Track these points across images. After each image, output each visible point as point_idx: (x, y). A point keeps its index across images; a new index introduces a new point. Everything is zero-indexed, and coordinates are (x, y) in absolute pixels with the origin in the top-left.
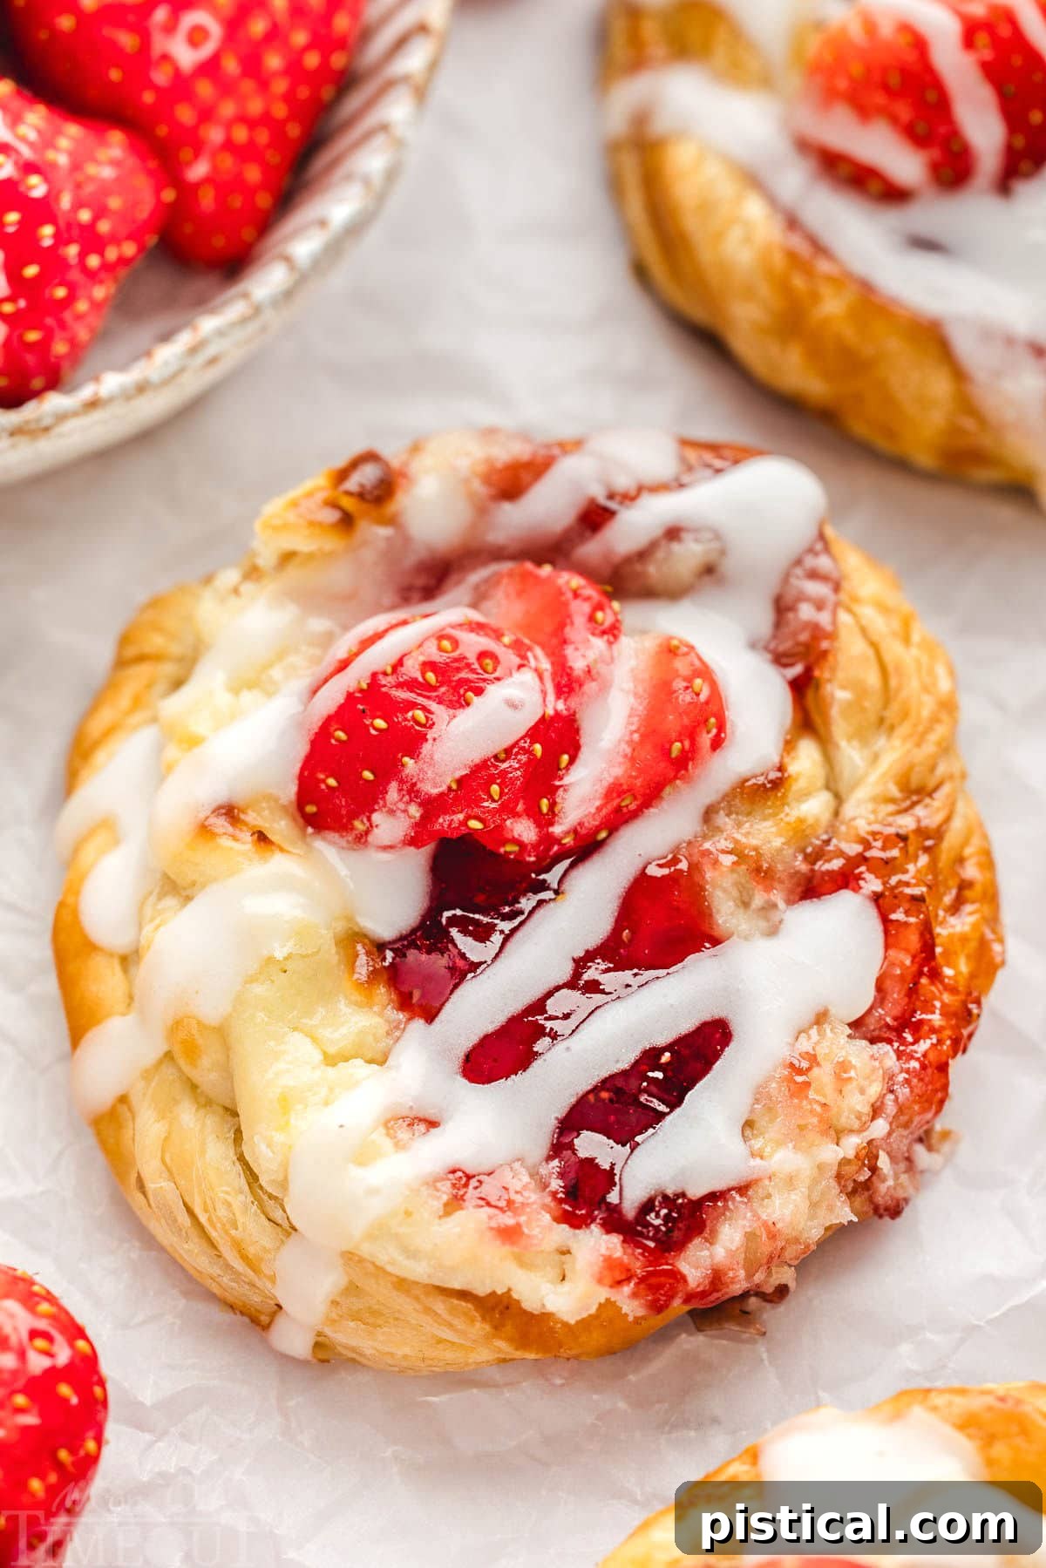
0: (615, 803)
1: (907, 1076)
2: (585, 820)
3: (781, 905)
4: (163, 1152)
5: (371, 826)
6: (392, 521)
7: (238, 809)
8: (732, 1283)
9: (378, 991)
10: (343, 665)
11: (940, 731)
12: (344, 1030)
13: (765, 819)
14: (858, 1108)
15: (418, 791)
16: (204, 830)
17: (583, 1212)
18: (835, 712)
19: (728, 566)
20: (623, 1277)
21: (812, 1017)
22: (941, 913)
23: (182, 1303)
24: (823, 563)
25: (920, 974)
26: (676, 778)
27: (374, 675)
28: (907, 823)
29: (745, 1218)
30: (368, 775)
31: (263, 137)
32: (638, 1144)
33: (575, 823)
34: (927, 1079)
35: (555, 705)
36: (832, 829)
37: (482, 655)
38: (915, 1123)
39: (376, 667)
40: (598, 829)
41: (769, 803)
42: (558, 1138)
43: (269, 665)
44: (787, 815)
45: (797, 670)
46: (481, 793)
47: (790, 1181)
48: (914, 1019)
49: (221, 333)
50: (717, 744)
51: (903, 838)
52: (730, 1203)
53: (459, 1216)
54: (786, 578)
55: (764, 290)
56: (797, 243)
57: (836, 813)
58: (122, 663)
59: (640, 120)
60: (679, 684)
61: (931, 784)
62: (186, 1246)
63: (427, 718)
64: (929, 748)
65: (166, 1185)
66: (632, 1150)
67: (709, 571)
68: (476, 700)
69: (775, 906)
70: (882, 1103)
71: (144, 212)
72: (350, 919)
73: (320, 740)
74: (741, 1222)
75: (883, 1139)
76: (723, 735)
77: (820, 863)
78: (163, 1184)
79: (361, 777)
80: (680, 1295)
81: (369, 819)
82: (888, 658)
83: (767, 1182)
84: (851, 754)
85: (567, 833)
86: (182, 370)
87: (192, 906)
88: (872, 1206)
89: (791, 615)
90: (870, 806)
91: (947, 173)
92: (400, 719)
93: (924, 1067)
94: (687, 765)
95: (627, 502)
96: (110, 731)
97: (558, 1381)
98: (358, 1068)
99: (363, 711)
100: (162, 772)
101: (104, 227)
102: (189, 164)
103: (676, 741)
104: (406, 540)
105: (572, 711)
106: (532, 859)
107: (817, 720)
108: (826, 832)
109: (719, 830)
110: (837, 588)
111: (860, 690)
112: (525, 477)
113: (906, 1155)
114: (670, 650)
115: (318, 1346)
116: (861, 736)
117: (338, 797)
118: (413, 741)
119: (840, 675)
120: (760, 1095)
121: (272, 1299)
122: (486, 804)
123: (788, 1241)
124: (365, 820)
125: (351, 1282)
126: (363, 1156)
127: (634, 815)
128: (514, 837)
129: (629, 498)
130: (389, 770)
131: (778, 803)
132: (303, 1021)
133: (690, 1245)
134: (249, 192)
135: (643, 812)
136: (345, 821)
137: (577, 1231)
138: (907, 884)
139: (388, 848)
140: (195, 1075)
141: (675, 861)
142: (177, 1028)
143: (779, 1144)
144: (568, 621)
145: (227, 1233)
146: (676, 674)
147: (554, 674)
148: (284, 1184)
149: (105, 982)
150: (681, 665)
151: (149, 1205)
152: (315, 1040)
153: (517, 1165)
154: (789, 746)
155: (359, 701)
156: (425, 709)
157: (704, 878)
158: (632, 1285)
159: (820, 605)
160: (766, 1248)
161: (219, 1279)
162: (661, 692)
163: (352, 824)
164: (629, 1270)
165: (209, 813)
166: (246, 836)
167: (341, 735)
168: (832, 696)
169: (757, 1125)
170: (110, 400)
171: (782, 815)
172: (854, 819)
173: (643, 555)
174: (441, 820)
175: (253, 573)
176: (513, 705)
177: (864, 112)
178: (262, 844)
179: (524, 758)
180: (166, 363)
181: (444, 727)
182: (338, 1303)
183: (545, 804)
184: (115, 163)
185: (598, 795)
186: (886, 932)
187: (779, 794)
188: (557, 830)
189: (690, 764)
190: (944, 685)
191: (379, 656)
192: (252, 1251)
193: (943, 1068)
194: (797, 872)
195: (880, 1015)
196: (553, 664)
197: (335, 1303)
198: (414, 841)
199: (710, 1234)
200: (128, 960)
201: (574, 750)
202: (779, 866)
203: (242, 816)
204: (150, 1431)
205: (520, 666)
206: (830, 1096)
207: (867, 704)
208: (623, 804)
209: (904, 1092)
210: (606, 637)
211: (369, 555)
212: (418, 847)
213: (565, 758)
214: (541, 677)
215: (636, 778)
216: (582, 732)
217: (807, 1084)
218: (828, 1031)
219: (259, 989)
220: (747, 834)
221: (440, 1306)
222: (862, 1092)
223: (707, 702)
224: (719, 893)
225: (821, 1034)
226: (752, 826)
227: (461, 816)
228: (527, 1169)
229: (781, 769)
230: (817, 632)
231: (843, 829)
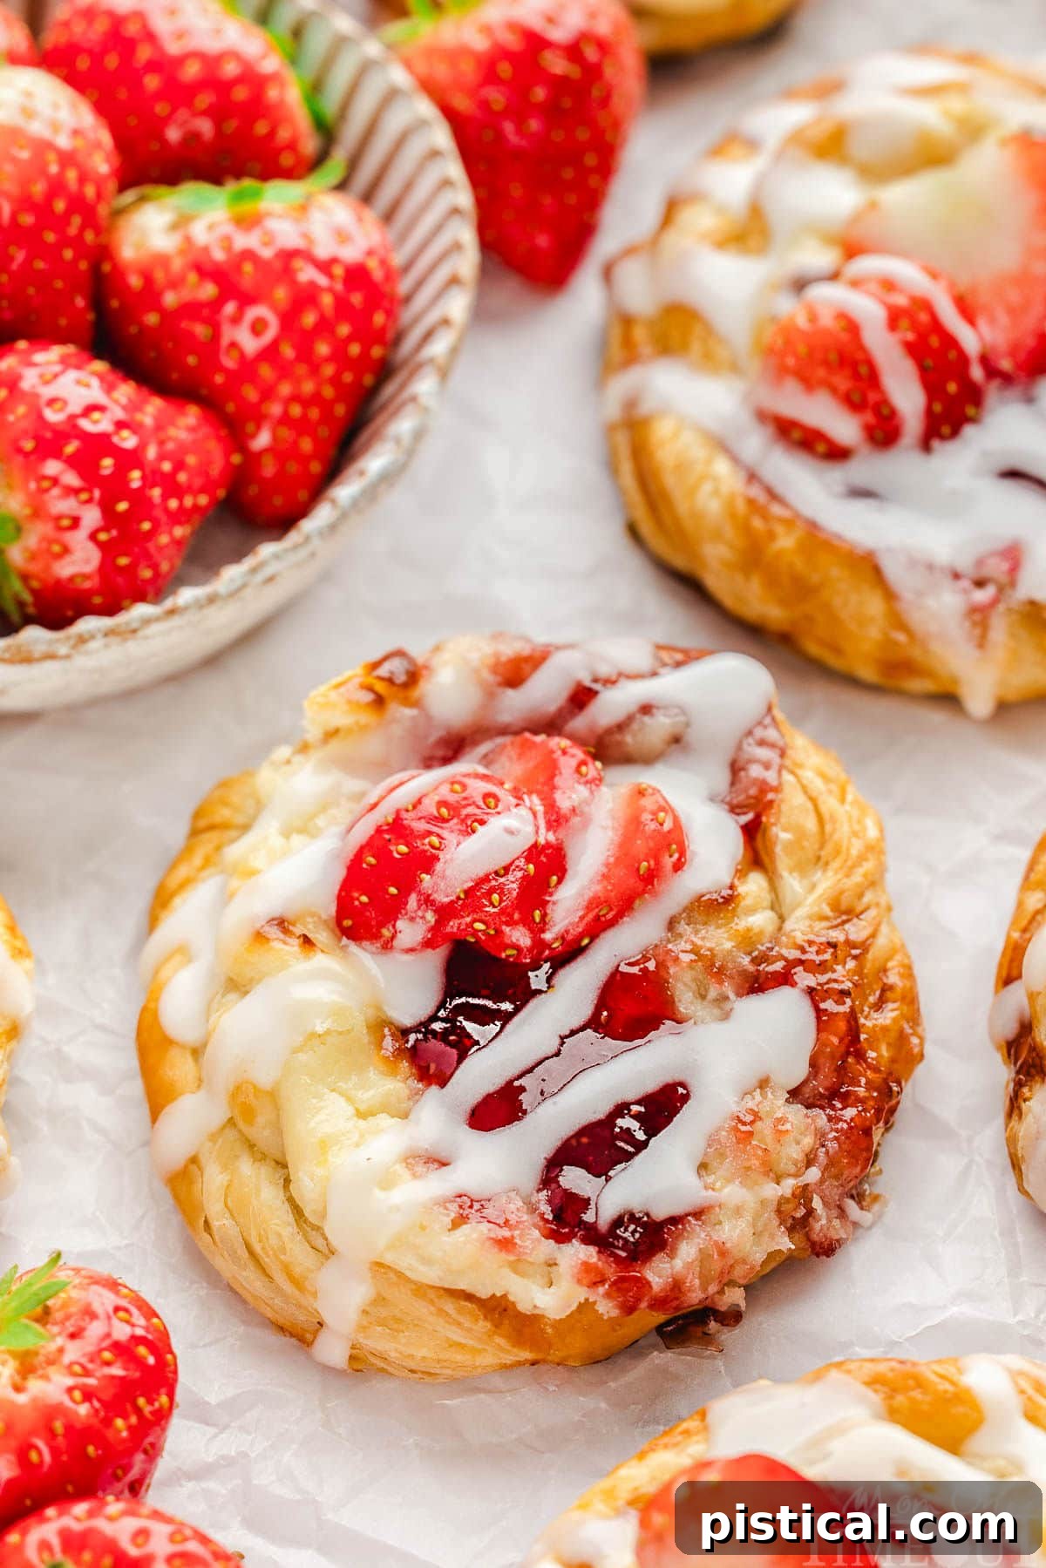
0: (594, 913)
1: (837, 1135)
2: (570, 928)
3: (732, 996)
4: (226, 1196)
5: (396, 932)
6: (417, 704)
7: (288, 923)
8: (689, 1291)
9: (401, 1065)
10: (374, 807)
11: (868, 866)
12: (372, 1092)
13: (718, 927)
14: (795, 1156)
15: (433, 901)
16: (260, 937)
17: (567, 1230)
18: (778, 849)
19: (692, 736)
20: (599, 1280)
21: (754, 1082)
22: (866, 1009)
23: (242, 1329)
24: (771, 734)
25: (848, 1053)
26: (644, 892)
27: (398, 812)
28: (837, 936)
29: (699, 1237)
30: (393, 890)
31: (314, 413)
32: (611, 1178)
33: (562, 930)
34: (853, 1138)
35: (545, 836)
36: (776, 940)
37: (487, 796)
38: (844, 1176)
39: (399, 805)
40: (581, 936)
41: (722, 915)
42: (546, 1175)
43: (313, 817)
44: (737, 924)
45: (750, 816)
46: (484, 900)
47: (738, 1211)
48: (842, 1090)
49: (276, 557)
50: (678, 866)
51: (833, 945)
52: (687, 1225)
53: (465, 1228)
54: (739, 748)
55: (729, 532)
56: (756, 492)
57: (780, 929)
58: (195, 833)
59: (631, 404)
60: (646, 817)
61: (859, 909)
62: (244, 1274)
63: (440, 842)
64: (857, 878)
65: (228, 1222)
66: (607, 1181)
67: (676, 740)
68: (480, 829)
69: (727, 998)
70: (816, 1155)
71: (216, 470)
72: (379, 1008)
73: (355, 866)
74: (696, 1240)
75: (816, 1184)
76: (683, 860)
77: (763, 965)
78: (225, 1222)
79: (387, 893)
80: (646, 1299)
81: (394, 926)
82: (824, 809)
83: (717, 1209)
84: (792, 883)
85: (556, 939)
86: (244, 586)
87: (248, 997)
88: (809, 1244)
89: (742, 774)
90: (807, 923)
91: (879, 434)
92: (419, 845)
93: (851, 1128)
94: (653, 881)
95: (609, 686)
96: (184, 885)
97: (552, 1388)
98: (384, 1121)
99: (390, 840)
100: (226, 897)
101: (182, 477)
102: (253, 436)
103: (645, 861)
104: (429, 718)
105: (559, 841)
106: (528, 961)
107: (766, 860)
108: (771, 942)
109: (680, 936)
110: (783, 754)
111: (800, 833)
112: (526, 668)
113: (838, 1203)
114: (641, 793)
115: (352, 1358)
116: (801, 869)
117: (369, 911)
118: (428, 862)
119: (783, 820)
120: (712, 1141)
121: (315, 1317)
122: (487, 909)
123: (736, 1262)
124: (391, 928)
125: (379, 1294)
126: (387, 1183)
127: (612, 923)
128: (512, 941)
129: (609, 682)
130: (409, 885)
131: (729, 915)
132: (340, 1084)
133: (654, 1259)
134: (304, 460)
135: (617, 921)
136: (374, 930)
137: (561, 1245)
138: (835, 981)
139: (411, 950)
140: (252, 1132)
141: (646, 959)
142: (237, 1093)
143: (729, 1181)
144: (557, 772)
145: (277, 1258)
146: (643, 810)
147: (546, 813)
148: (323, 1215)
149: (179, 1068)
150: (648, 803)
151: (214, 1242)
152: (349, 1099)
153: (513, 1194)
154: (741, 873)
155: (387, 831)
156: (438, 836)
157: (668, 973)
158: (607, 1286)
159: (767, 766)
160: (717, 1265)
161: (270, 1302)
162: (633, 825)
163: (380, 932)
164: (603, 1275)
165: (263, 923)
166: (295, 942)
167: (372, 860)
168: (777, 836)
169: (710, 1167)
170: (185, 609)
171: (733, 925)
172: (793, 931)
173: (621, 727)
174: (451, 923)
175: (304, 748)
176: (510, 832)
177: (809, 384)
178: (307, 946)
179: (519, 874)
180: (232, 580)
181: (453, 849)
182: (367, 1313)
183: (537, 914)
184: (192, 429)
185: (581, 907)
186: (818, 1018)
187: (730, 908)
188: (548, 936)
189: (656, 879)
190: (872, 833)
191: (403, 796)
192: (297, 1271)
193: (867, 1132)
194: (745, 970)
195: (814, 1085)
196: (544, 805)
197: (365, 1312)
198: (428, 944)
199: (671, 1250)
200: (197, 1052)
201: (562, 872)
202: (729, 964)
203: (291, 928)
204: (214, 1425)
205: (517, 805)
206: (770, 1142)
207: (806, 844)
208: (601, 913)
209: (833, 1146)
210: (589, 785)
211: (397, 730)
212: (434, 948)
213: (555, 878)
214: (535, 814)
215: (611, 891)
216: (567, 859)
217: (751, 1134)
218: (769, 1094)
219: (302, 1057)
220: (703, 939)
221: (450, 1306)
222: (798, 1143)
223: (669, 832)
224: (679, 985)
225: (764, 1096)
226: (707, 932)
227: (468, 919)
228: (521, 1197)
229: (732, 887)
230: (764, 787)
231: (784, 939)
